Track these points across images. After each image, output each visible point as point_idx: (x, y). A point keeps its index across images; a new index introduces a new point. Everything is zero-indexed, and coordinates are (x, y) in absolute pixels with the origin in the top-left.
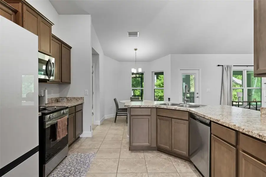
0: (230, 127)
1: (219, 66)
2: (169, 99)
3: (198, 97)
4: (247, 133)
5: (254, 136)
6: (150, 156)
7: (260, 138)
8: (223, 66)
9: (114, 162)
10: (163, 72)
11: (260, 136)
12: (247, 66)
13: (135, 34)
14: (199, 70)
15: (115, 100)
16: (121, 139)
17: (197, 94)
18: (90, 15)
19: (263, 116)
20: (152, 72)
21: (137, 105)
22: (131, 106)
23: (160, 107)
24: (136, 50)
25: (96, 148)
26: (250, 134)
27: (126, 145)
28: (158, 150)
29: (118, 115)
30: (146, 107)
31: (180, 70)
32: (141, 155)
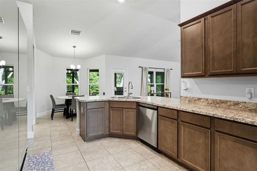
0: (174, 108)
1: (140, 67)
2: (104, 93)
3: (126, 91)
4: (185, 110)
5: (190, 111)
6: (105, 142)
7: (193, 112)
8: (142, 67)
9: (77, 154)
10: (98, 70)
11: (193, 111)
12: (156, 68)
13: (78, 33)
14: (126, 69)
15: (51, 96)
16: (70, 134)
17: (126, 88)
18: (32, 5)
19: (182, 101)
20: (87, 69)
21: (93, 99)
22: (87, 101)
23: (113, 100)
24: (74, 47)
25: (48, 146)
26: (187, 111)
27: (78, 138)
28: (109, 137)
29: (55, 111)
30: (101, 100)
31: (113, 68)
32: (98, 143)
